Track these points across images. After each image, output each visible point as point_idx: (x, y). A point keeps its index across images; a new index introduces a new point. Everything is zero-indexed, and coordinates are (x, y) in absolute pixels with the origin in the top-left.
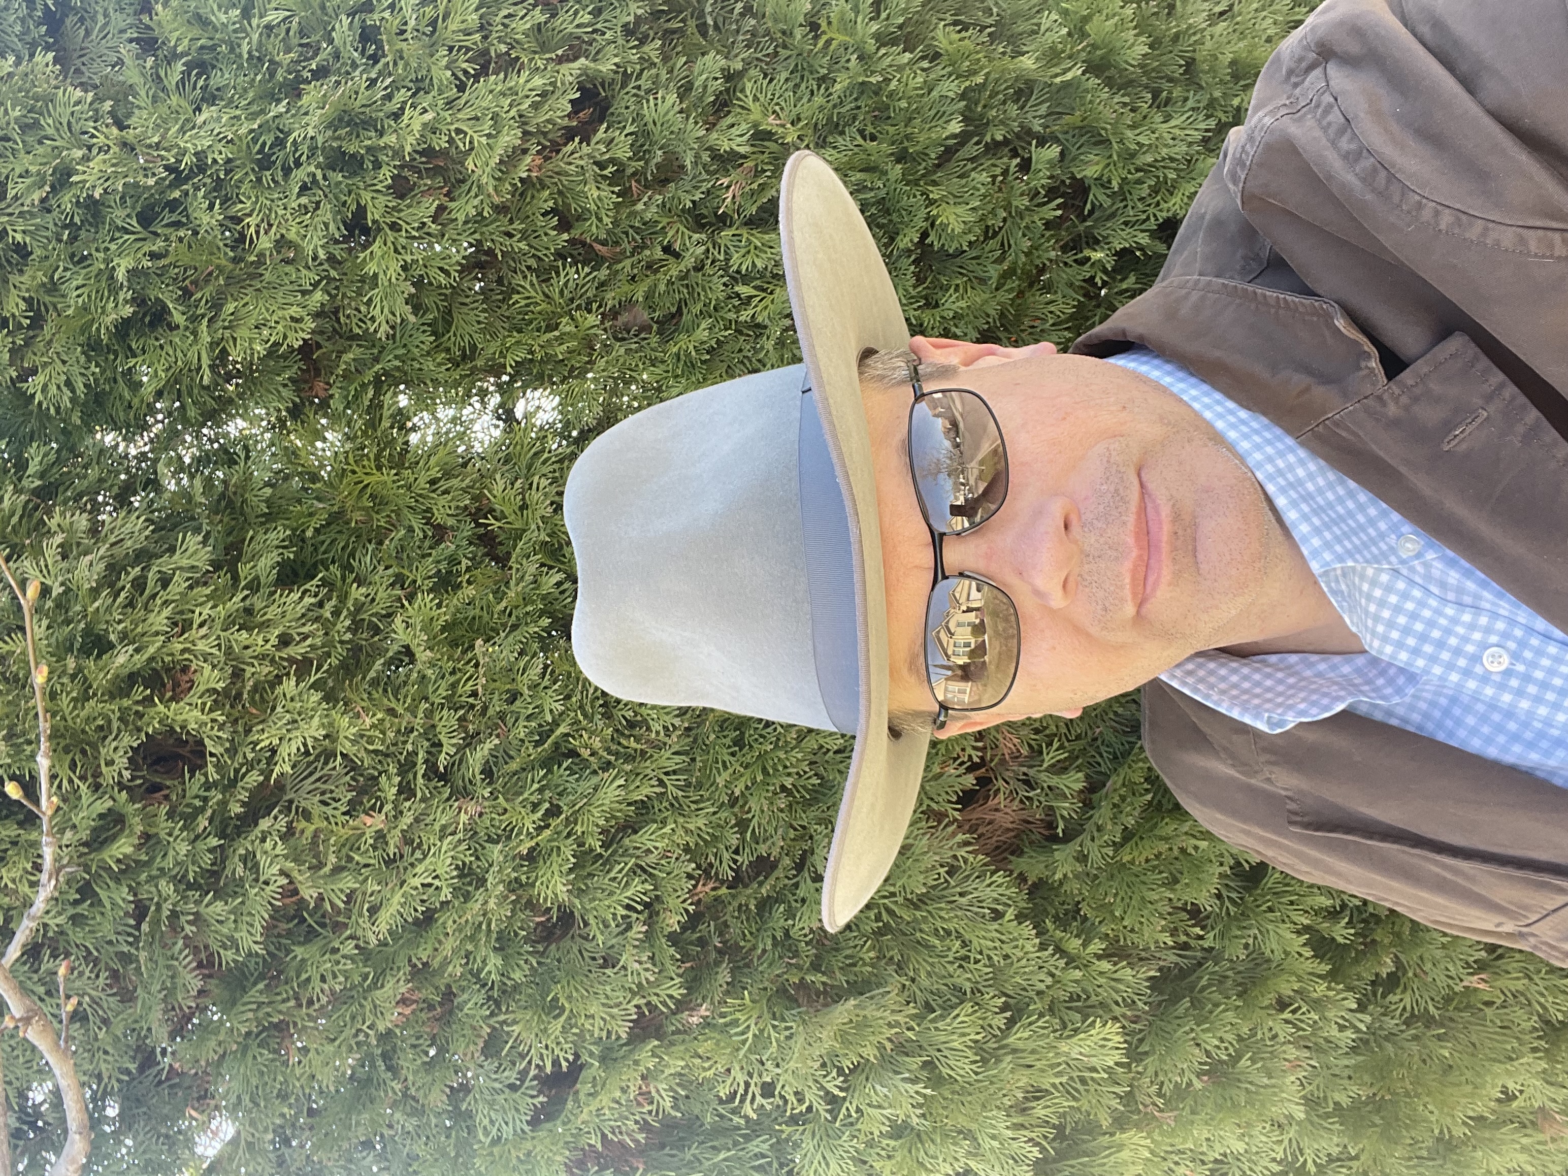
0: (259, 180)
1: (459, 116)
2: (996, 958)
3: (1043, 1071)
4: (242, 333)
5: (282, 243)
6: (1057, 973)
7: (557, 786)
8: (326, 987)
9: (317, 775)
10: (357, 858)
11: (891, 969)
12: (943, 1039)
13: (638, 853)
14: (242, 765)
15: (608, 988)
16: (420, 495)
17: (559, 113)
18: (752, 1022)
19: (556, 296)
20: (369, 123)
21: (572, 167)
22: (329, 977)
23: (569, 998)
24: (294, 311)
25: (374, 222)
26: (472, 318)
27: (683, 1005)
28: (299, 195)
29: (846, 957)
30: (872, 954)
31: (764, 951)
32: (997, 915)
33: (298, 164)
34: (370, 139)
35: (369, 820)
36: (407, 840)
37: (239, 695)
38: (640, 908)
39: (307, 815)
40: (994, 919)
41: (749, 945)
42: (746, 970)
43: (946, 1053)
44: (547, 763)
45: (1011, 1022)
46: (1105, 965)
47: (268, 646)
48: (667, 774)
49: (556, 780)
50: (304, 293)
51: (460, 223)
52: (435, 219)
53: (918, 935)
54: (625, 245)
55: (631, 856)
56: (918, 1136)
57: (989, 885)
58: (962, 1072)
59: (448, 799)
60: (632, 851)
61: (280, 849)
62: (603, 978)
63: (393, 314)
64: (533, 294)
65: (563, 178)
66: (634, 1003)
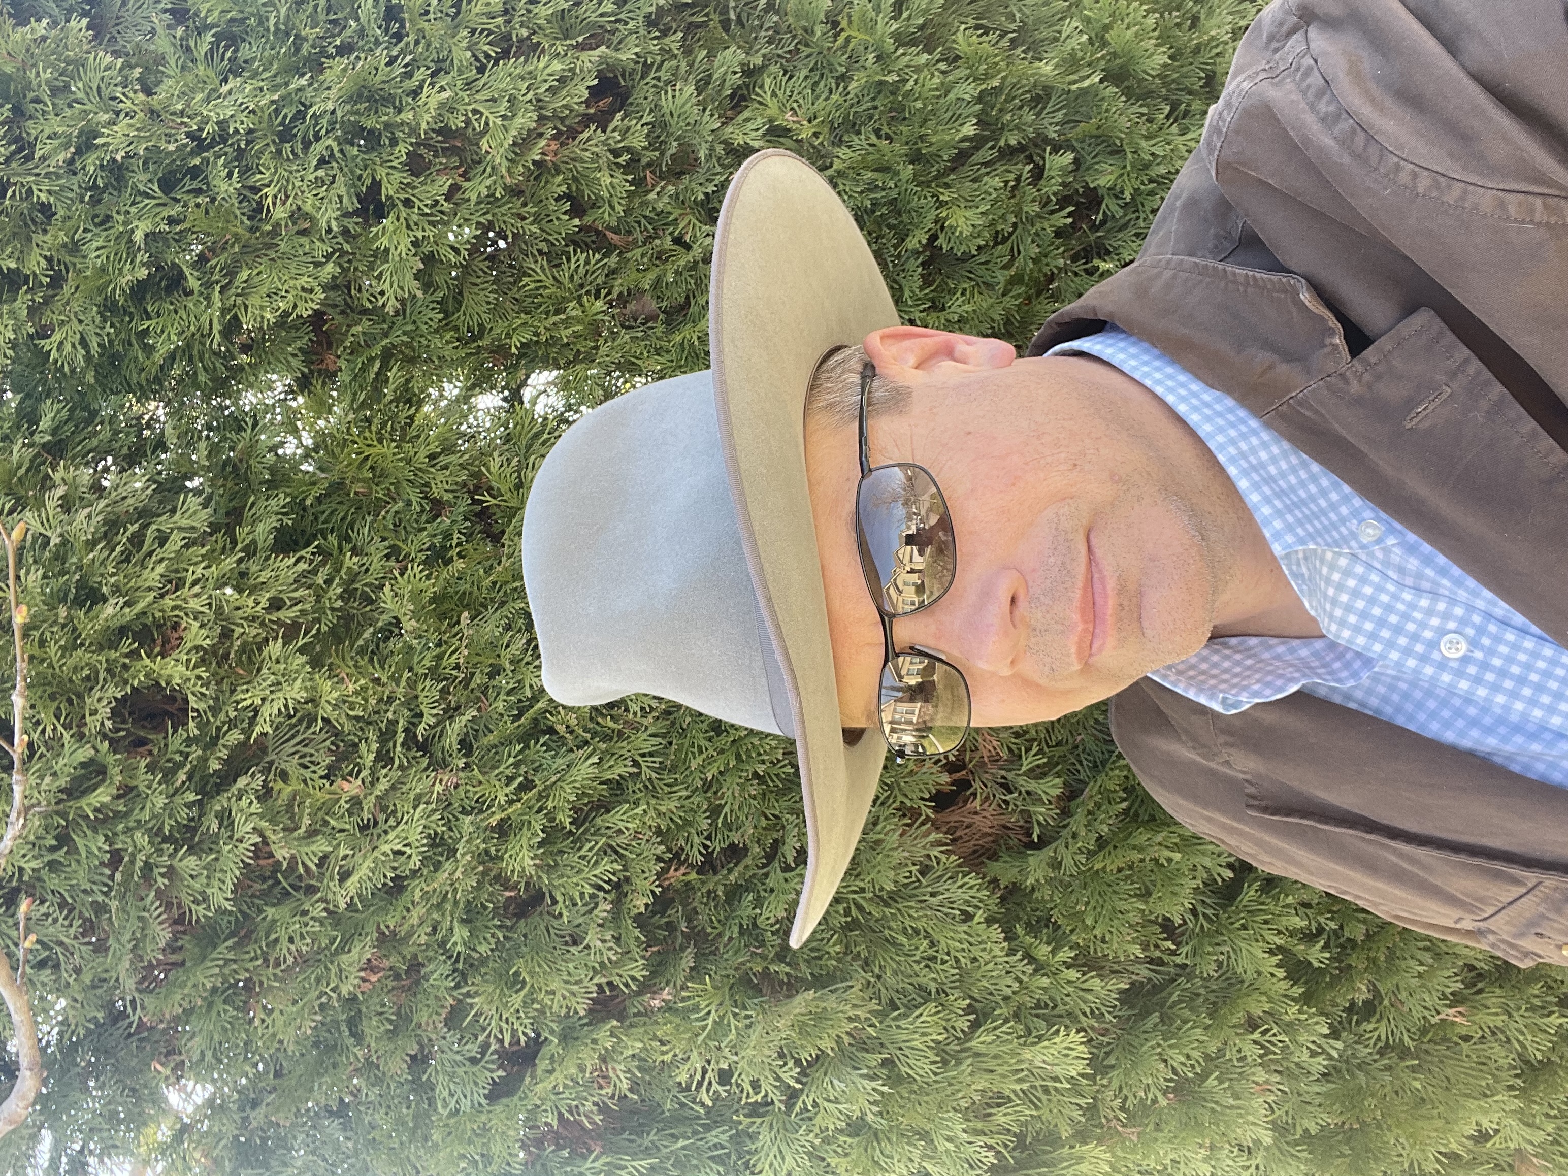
0: (279, 152)
1: (477, 97)
2: (963, 960)
3: (1003, 1076)
4: (254, 300)
5: (298, 214)
6: (1025, 979)
7: (533, 762)
8: (293, 947)
9: (299, 738)
10: (332, 822)
11: (856, 965)
12: (904, 1037)
14: (224, 723)
15: (571, 965)
17: (576, 100)
18: (713, 1008)
19: (566, 281)
20: (388, 100)
21: (588, 154)
22: (297, 939)
23: (531, 974)
24: (304, 281)
25: (388, 197)
26: (481, 298)
27: (646, 987)
28: (317, 168)
29: (813, 949)
30: (838, 948)
31: (731, 939)
32: (968, 917)
33: (318, 138)
34: (387, 115)
35: (346, 786)
36: (382, 807)
37: (226, 656)
38: (607, 887)
39: (284, 776)
40: (964, 921)
41: (716, 932)
42: (711, 957)
43: (907, 1052)
45: (975, 1025)
46: (1073, 974)
47: (258, 609)
48: (643, 755)
49: (532, 756)
50: (317, 265)
51: (473, 202)
52: (448, 197)
53: (886, 932)
54: (638, 235)
55: (602, 835)
56: (876, 1135)
57: (961, 887)
58: (921, 1072)
59: (426, 769)
60: (603, 831)
61: (256, 807)
62: (568, 956)
63: (402, 289)
64: (543, 278)
65: (578, 165)
66: (595, 981)
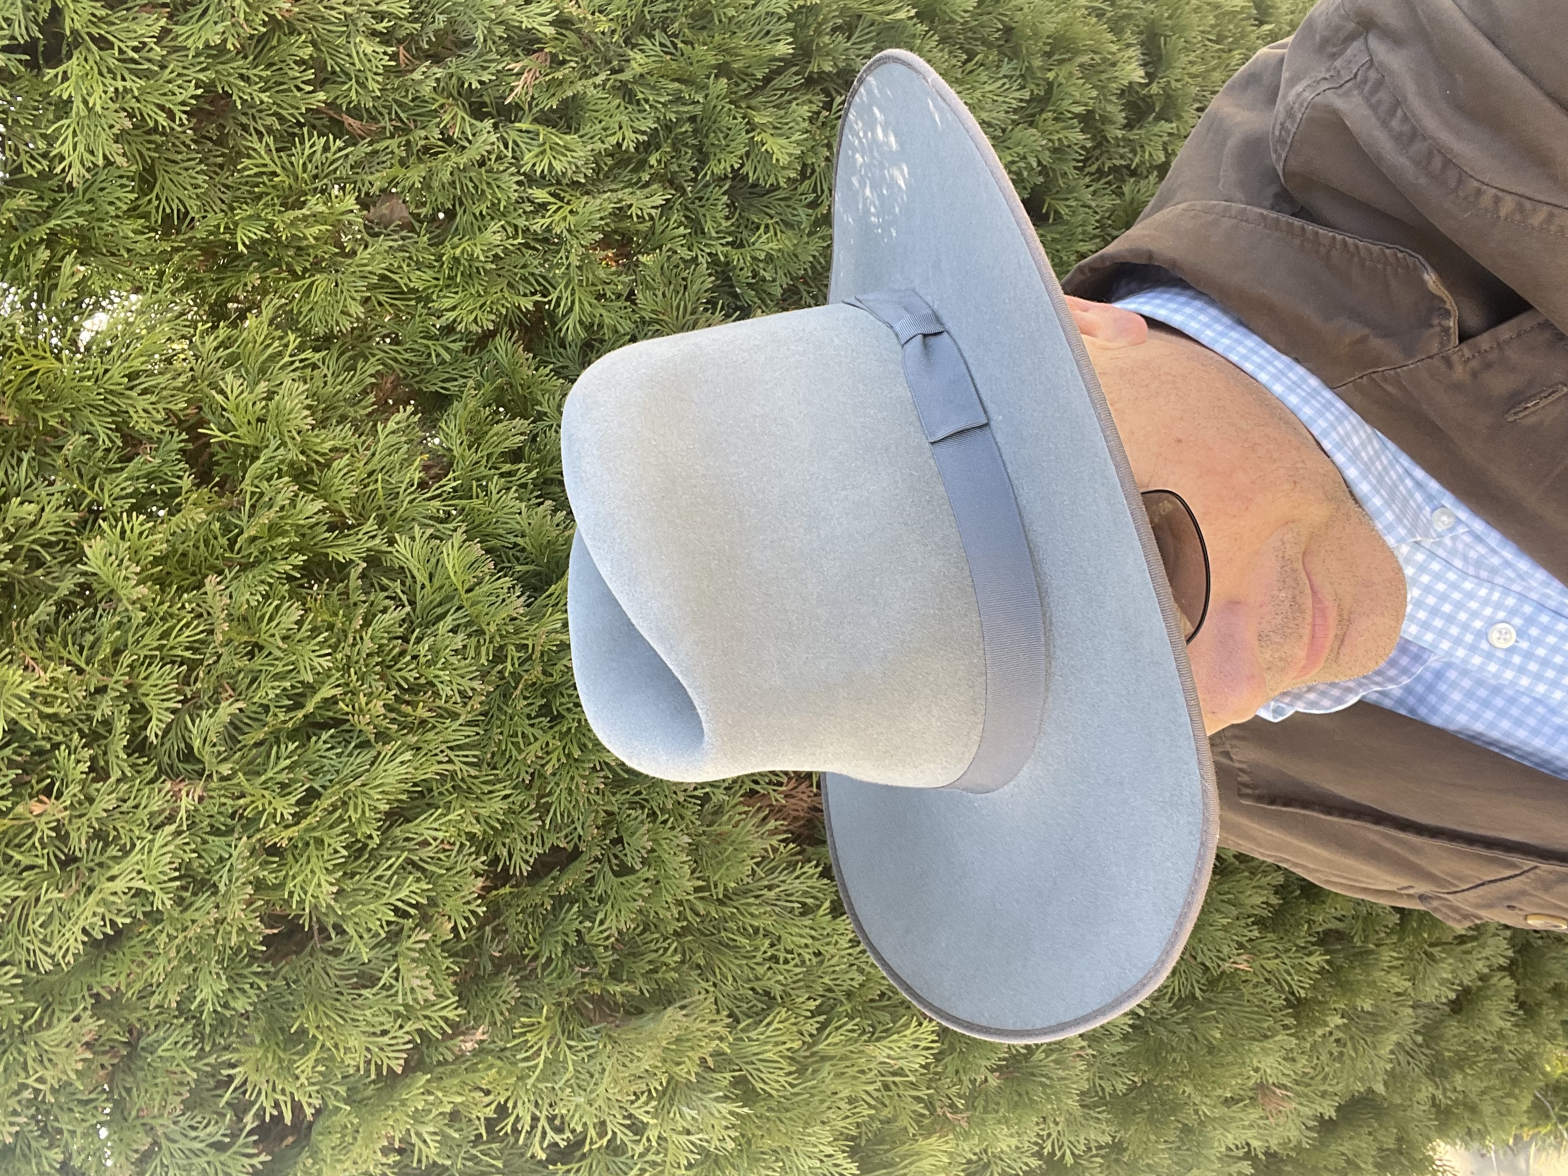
2: (807, 957)
10: (17, 856)
11: (694, 974)
12: (755, 1050)
13: (410, 845)
15: (368, 1013)
18: (544, 1042)
23: (320, 1028)
26: (184, 178)
31: (550, 959)
32: (806, 910)
35: (38, 809)
38: (412, 911)
40: (802, 914)
41: (532, 953)
43: (759, 1065)
45: (823, 1026)
48: (452, 749)
53: (723, 934)
55: (403, 849)
57: (797, 878)
58: (776, 1086)
60: (401, 844)
63: (94, 153)
64: (268, 161)
65: (318, 25)
66: (406, 1029)
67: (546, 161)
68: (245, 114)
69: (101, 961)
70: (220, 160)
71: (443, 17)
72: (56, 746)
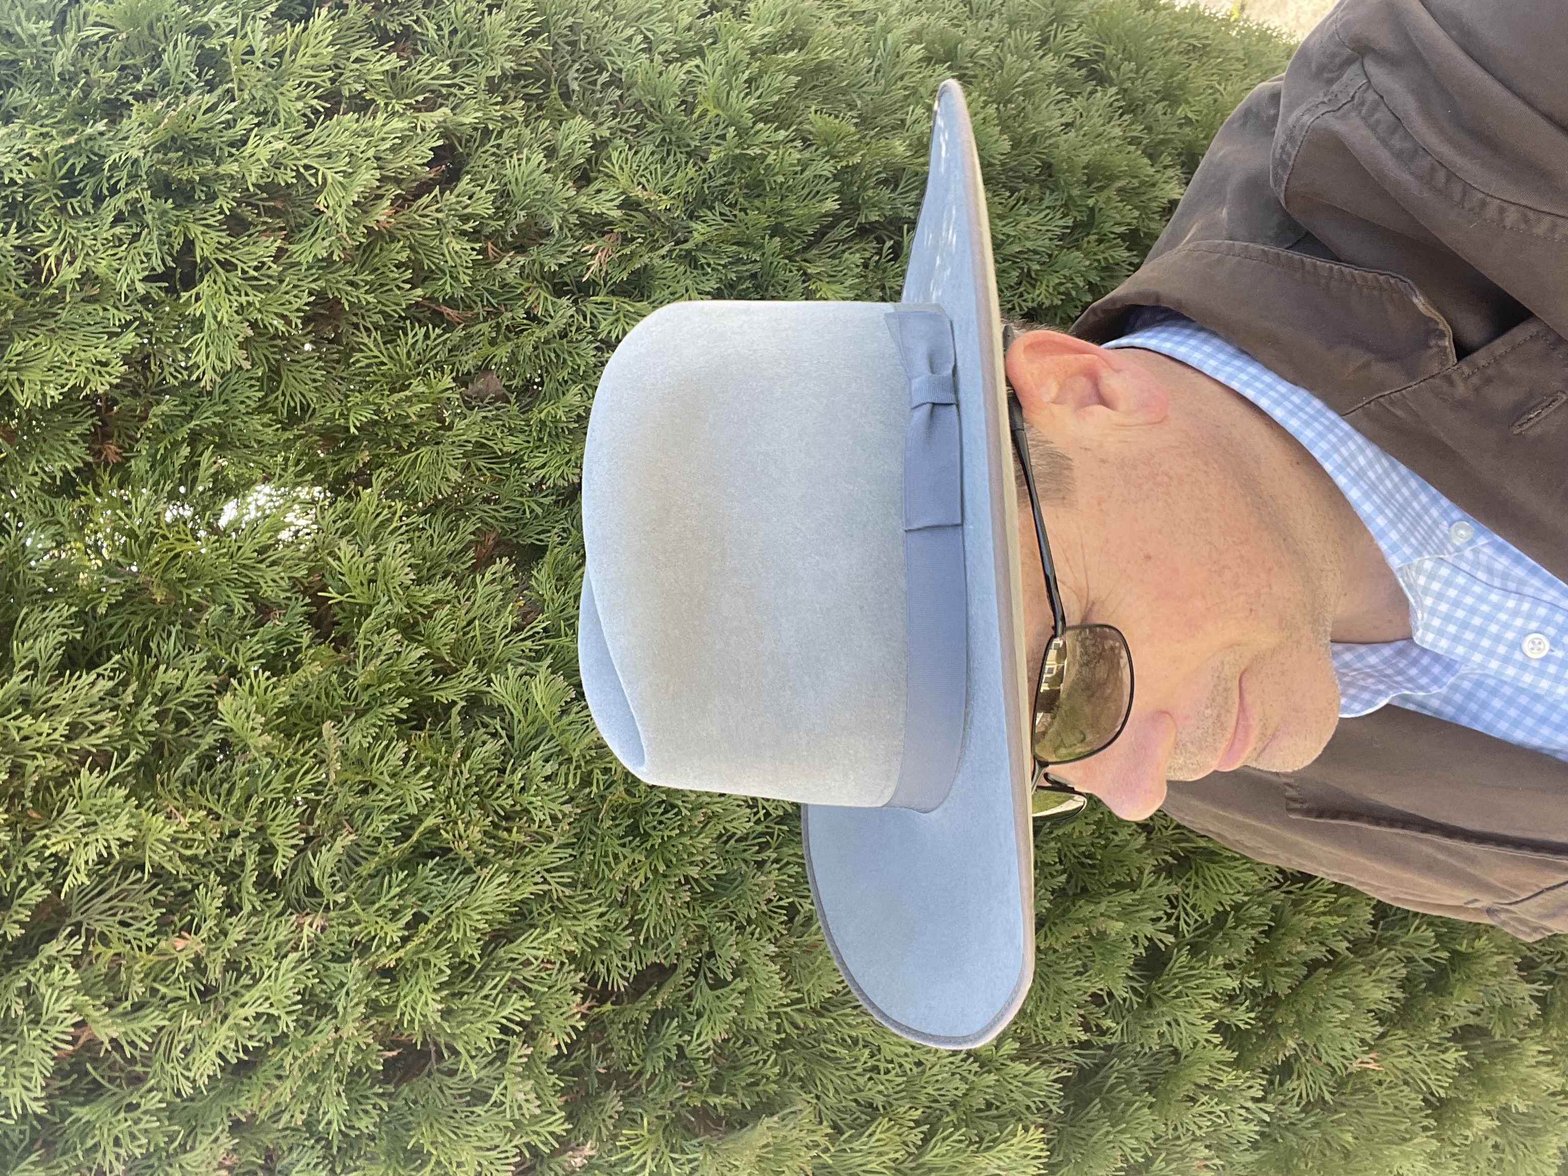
0: (62, 209)
1: (310, 151)
2: (907, 1066)
4: (33, 376)
5: (87, 278)
6: (971, 1077)
7: (419, 890)
8: (122, 1152)
9: (113, 891)
10: (163, 990)
11: (795, 1086)
12: (859, 1161)
13: (514, 965)
14: (20, 878)
15: (480, 1129)
16: (244, 566)
17: (418, 161)
18: (648, 1157)
19: (403, 357)
20: (207, 151)
21: (428, 220)
22: (125, 1140)
23: (435, 1143)
24: (102, 353)
25: (203, 259)
26: (305, 376)
27: (565, 1144)
28: (114, 224)
29: (751, 1075)
30: (776, 1070)
31: (653, 1075)
33: (114, 191)
34: (207, 166)
35: (180, 944)
36: (231, 965)
37: (20, 795)
38: (518, 1029)
39: (104, 939)
41: (636, 1069)
44: (410, 863)
45: (927, 1138)
46: (1021, 1067)
47: (56, 736)
48: (548, 871)
49: (419, 883)
50: (111, 335)
51: (304, 267)
52: (276, 258)
53: (823, 1045)
54: (479, 310)
55: (507, 969)
59: (281, 914)
60: (505, 964)
61: (73, 978)
62: (472, 1118)
63: (222, 360)
64: (377, 353)
65: (416, 232)
66: (514, 1143)
67: (620, 327)
68: (356, 315)
69: (238, 1086)
70: (336, 356)
71: (523, 213)
72: (197, 886)
